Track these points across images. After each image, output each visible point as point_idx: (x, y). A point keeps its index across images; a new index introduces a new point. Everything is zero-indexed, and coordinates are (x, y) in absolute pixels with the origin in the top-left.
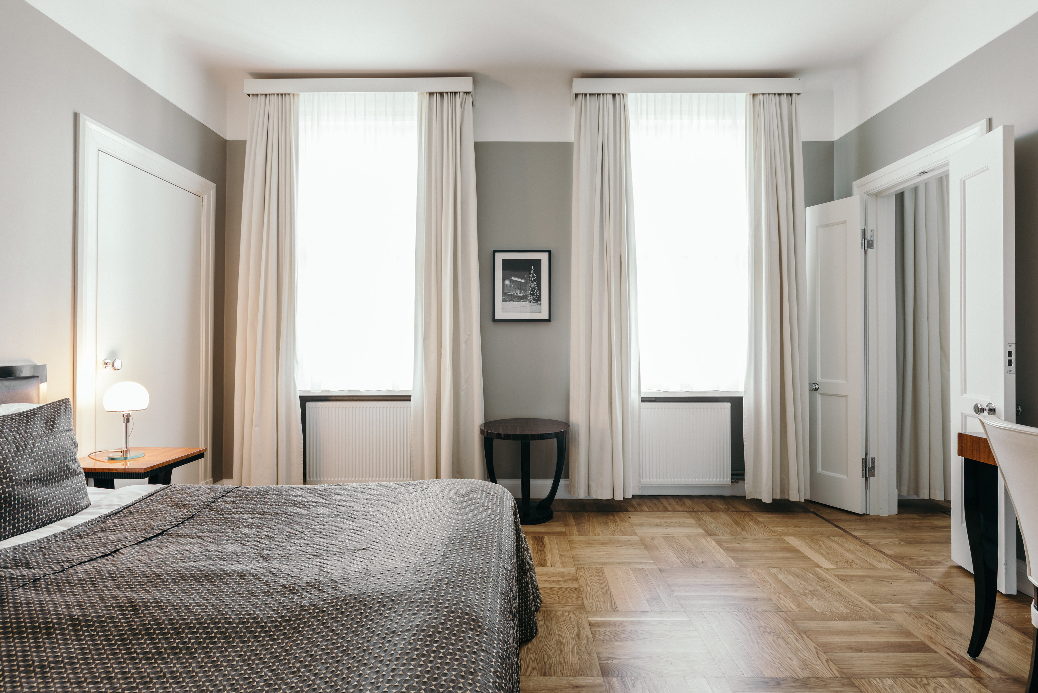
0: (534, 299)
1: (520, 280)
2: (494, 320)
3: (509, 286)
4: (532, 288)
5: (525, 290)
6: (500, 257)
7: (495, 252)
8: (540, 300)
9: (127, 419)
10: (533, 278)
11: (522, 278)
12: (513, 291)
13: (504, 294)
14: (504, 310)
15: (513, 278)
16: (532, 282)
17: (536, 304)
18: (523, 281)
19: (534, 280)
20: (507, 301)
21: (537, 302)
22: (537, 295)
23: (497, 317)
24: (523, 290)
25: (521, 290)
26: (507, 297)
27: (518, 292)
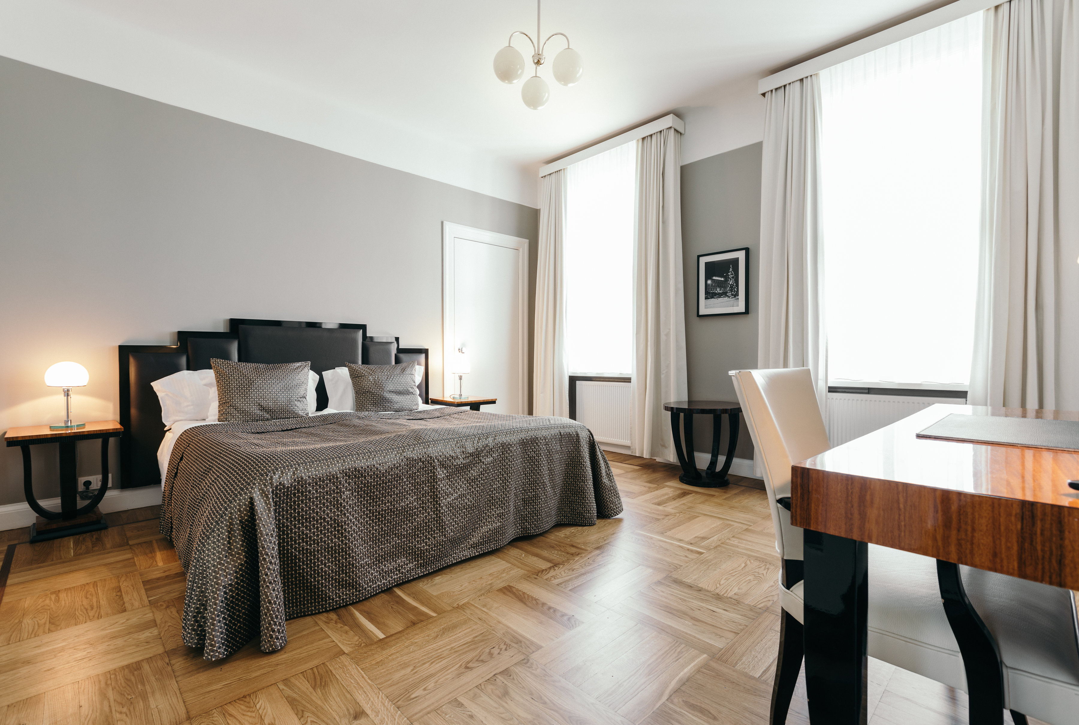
0: (732, 295)
1: (720, 279)
2: (698, 316)
3: (710, 285)
4: (731, 285)
5: (725, 288)
6: (703, 260)
7: (699, 257)
8: (738, 295)
9: (461, 378)
10: (731, 276)
11: (721, 277)
12: (714, 289)
13: (707, 293)
14: (706, 307)
15: (714, 278)
16: (731, 280)
17: (734, 299)
18: (723, 279)
19: (733, 277)
20: (709, 299)
21: (735, 297)
22: (735, 291)
23: (701, 313)
24: (723, 287)
25: (720, 287)
26: (710, 295)
27: (718, 289)
